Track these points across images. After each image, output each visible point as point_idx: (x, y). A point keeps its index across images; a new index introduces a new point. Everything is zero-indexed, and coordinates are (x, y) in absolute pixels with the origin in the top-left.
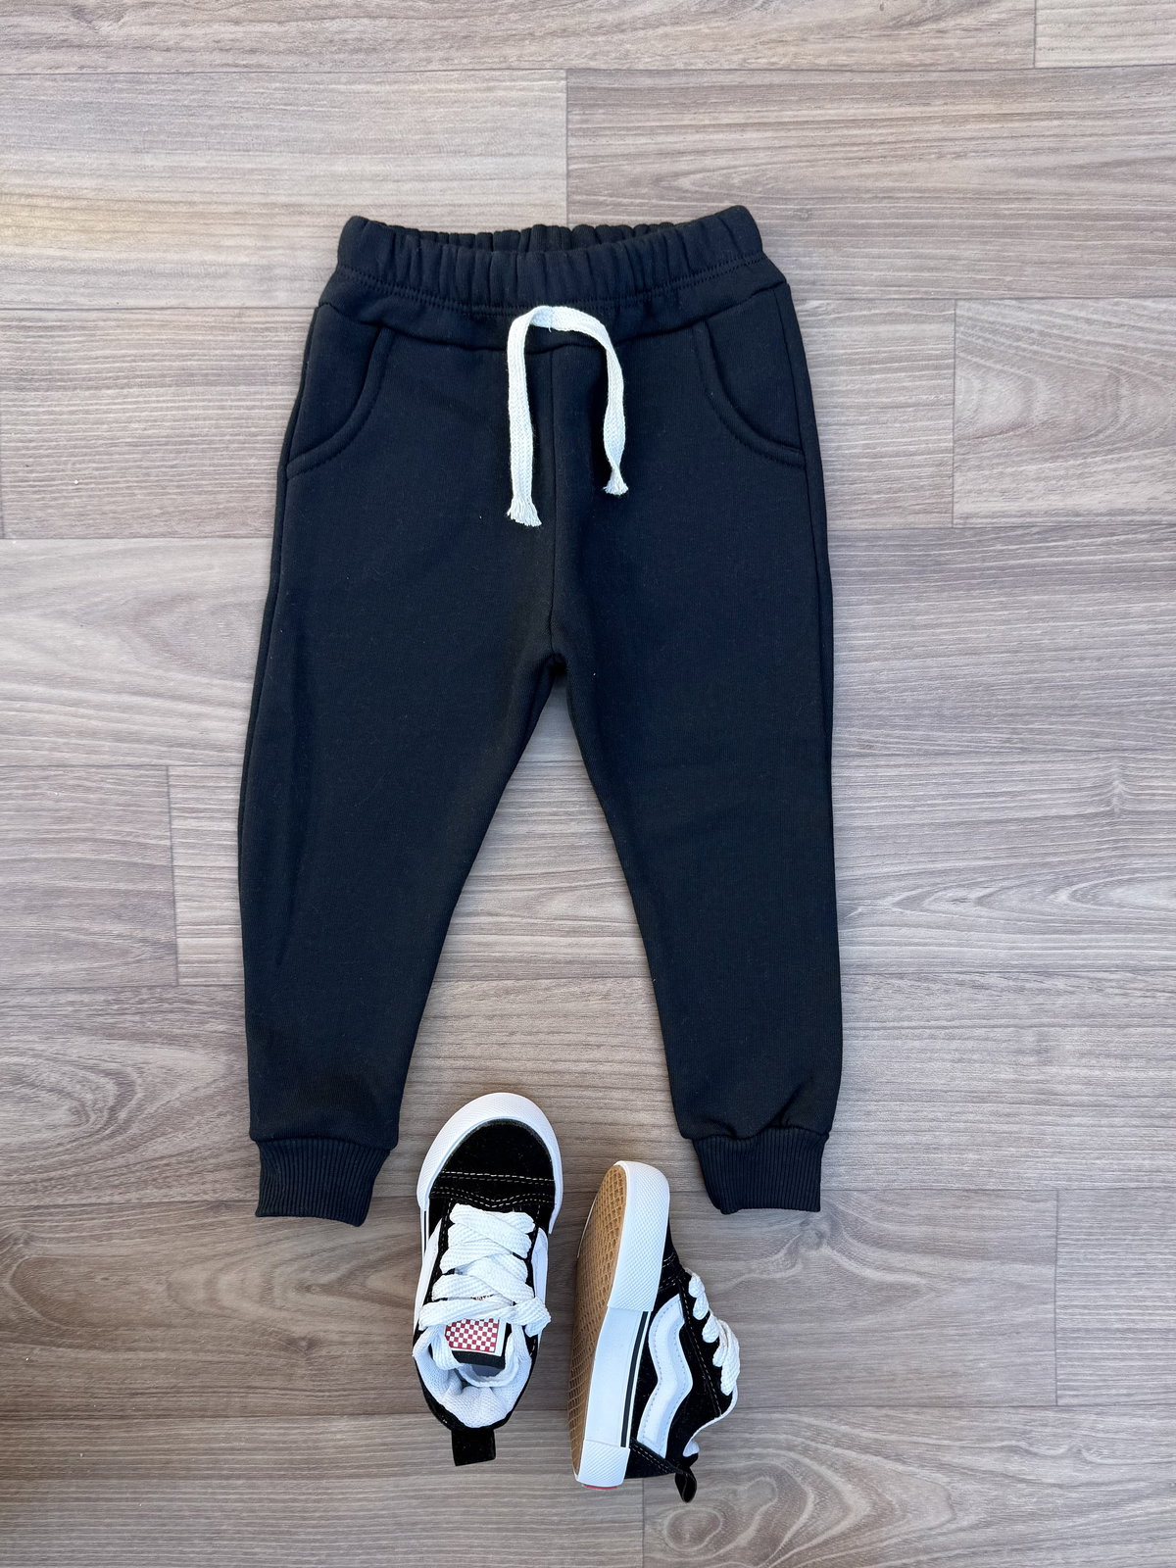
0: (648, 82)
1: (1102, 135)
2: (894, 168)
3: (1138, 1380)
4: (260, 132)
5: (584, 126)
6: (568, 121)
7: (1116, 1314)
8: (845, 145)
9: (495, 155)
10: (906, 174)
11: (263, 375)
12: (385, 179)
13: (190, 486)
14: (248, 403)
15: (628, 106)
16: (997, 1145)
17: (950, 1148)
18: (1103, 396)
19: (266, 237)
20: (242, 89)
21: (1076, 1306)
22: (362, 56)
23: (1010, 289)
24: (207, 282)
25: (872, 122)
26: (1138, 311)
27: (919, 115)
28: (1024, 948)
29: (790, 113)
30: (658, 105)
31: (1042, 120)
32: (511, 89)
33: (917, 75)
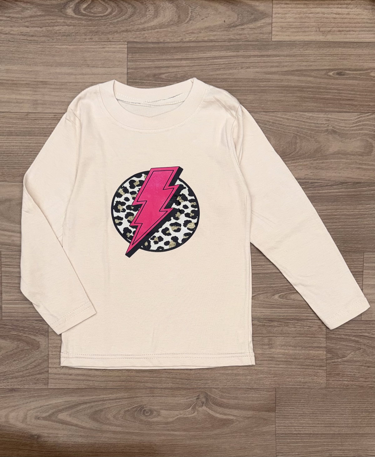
0: (152, 46)
1: (292, 62)
2: (228, 72)
3: (301, 450)
4: (34, 60)
5: (133, 59)
6: (127, 57)
7: (294, 429)
8: (212, 65)
9: (105, 68)
10: (231, 74)
11: (34, 133)
12: (72, 74)
13: (11, 167)
14: (29, 142)
15: (145, 53)
16: (257, 374)
17: (243, 375)
18: (291, 143)
19: (35, 91)
20: (29, 47)
21: (282, 426)
22: (65, 37)
23: (263, 109)
24: (17, 104)
25: (221, 57)
26: (303, 116)
27: (235, 55)
28: (265, 313)
29: (196, 55)
30: (155, 53)
31: (273, 57)
32: (110, 48)
33: (235, 42)
